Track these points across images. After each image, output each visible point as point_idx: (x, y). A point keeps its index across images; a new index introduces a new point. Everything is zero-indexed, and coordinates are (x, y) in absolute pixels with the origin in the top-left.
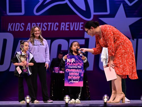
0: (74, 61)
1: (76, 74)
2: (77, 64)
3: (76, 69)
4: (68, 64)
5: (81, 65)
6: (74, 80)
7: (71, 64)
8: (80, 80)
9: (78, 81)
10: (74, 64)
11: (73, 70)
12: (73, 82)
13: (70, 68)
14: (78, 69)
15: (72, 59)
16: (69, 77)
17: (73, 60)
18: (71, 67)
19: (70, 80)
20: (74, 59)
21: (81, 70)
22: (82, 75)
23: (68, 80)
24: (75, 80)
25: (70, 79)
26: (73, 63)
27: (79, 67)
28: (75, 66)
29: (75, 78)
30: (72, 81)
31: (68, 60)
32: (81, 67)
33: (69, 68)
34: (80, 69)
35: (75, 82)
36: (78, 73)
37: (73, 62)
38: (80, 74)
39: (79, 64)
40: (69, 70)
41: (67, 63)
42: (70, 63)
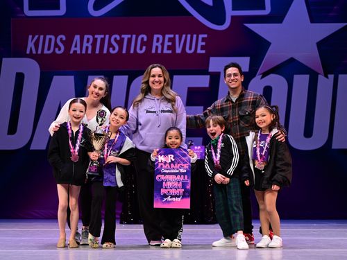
0: (173, 160)
1: (176, 184)
2: (179, 165)
3: (176, 174)
4: (162, 166)
5: (185, 167)
6: (172, 197)
7: (167, 165)
8: (184, 196)
9: (180, 199)
10: (172, 164)
11: (171, 177)
12: (171, 199)
13: (165, 174)
14: (181, 174)
15: (169, 156)
16: (163, 191)
17: (171, 157)
18: (167, 171)
19: (165, 196)
20: (173, 156)
21: (186, 176)
22: (188, 187)
23: (161, 196)
24: (175, 196)
25: (165, 194)
26: (170, 164)
27: (182, 171)
28: (173, 169)
29: (173, 192)
30: (169, 199)
31: (161, 158)
32: (185, 171)
33: (162, 174)
34: (184, 174)
35: (174, 199)
36: (181, 183)
37: (170, 161)
38: (184, 184)
39: (183, 165)
40: (163, 177)
41: (158, 164)
42: (165, 163)
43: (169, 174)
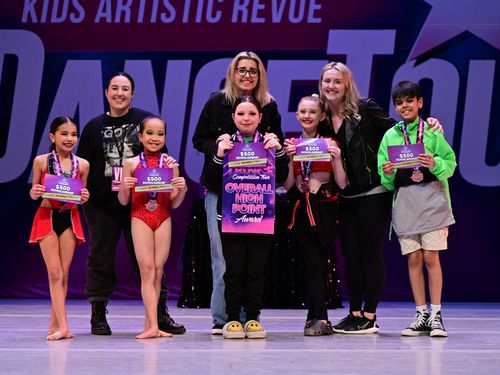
1: (255, 197)
3: (255, 182)
5: (269, 171)
6: (249, 216)
8: (266, 215)
9: (260, 219)
11: (247, 187)
12: (247, 220)
13: (238, 182)
14: (262, 182)
16: (235, 207)
18: (241, 178)
19: (239, 215)
22: (272, 202)
23: (232, 214)
24: (253, 215)
25: (238, 212)
27: (263, 177)
28: (251, 174)
29: (251, 208)
30: (244, 219)
32: (268, 178)
33: (234, 182)
34: (266, 182)
35: (251, 219)
36: (262, 195)
38: (266, 198)
40: (235, 186)
43: (245, 181)
